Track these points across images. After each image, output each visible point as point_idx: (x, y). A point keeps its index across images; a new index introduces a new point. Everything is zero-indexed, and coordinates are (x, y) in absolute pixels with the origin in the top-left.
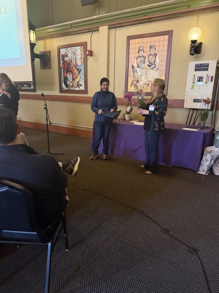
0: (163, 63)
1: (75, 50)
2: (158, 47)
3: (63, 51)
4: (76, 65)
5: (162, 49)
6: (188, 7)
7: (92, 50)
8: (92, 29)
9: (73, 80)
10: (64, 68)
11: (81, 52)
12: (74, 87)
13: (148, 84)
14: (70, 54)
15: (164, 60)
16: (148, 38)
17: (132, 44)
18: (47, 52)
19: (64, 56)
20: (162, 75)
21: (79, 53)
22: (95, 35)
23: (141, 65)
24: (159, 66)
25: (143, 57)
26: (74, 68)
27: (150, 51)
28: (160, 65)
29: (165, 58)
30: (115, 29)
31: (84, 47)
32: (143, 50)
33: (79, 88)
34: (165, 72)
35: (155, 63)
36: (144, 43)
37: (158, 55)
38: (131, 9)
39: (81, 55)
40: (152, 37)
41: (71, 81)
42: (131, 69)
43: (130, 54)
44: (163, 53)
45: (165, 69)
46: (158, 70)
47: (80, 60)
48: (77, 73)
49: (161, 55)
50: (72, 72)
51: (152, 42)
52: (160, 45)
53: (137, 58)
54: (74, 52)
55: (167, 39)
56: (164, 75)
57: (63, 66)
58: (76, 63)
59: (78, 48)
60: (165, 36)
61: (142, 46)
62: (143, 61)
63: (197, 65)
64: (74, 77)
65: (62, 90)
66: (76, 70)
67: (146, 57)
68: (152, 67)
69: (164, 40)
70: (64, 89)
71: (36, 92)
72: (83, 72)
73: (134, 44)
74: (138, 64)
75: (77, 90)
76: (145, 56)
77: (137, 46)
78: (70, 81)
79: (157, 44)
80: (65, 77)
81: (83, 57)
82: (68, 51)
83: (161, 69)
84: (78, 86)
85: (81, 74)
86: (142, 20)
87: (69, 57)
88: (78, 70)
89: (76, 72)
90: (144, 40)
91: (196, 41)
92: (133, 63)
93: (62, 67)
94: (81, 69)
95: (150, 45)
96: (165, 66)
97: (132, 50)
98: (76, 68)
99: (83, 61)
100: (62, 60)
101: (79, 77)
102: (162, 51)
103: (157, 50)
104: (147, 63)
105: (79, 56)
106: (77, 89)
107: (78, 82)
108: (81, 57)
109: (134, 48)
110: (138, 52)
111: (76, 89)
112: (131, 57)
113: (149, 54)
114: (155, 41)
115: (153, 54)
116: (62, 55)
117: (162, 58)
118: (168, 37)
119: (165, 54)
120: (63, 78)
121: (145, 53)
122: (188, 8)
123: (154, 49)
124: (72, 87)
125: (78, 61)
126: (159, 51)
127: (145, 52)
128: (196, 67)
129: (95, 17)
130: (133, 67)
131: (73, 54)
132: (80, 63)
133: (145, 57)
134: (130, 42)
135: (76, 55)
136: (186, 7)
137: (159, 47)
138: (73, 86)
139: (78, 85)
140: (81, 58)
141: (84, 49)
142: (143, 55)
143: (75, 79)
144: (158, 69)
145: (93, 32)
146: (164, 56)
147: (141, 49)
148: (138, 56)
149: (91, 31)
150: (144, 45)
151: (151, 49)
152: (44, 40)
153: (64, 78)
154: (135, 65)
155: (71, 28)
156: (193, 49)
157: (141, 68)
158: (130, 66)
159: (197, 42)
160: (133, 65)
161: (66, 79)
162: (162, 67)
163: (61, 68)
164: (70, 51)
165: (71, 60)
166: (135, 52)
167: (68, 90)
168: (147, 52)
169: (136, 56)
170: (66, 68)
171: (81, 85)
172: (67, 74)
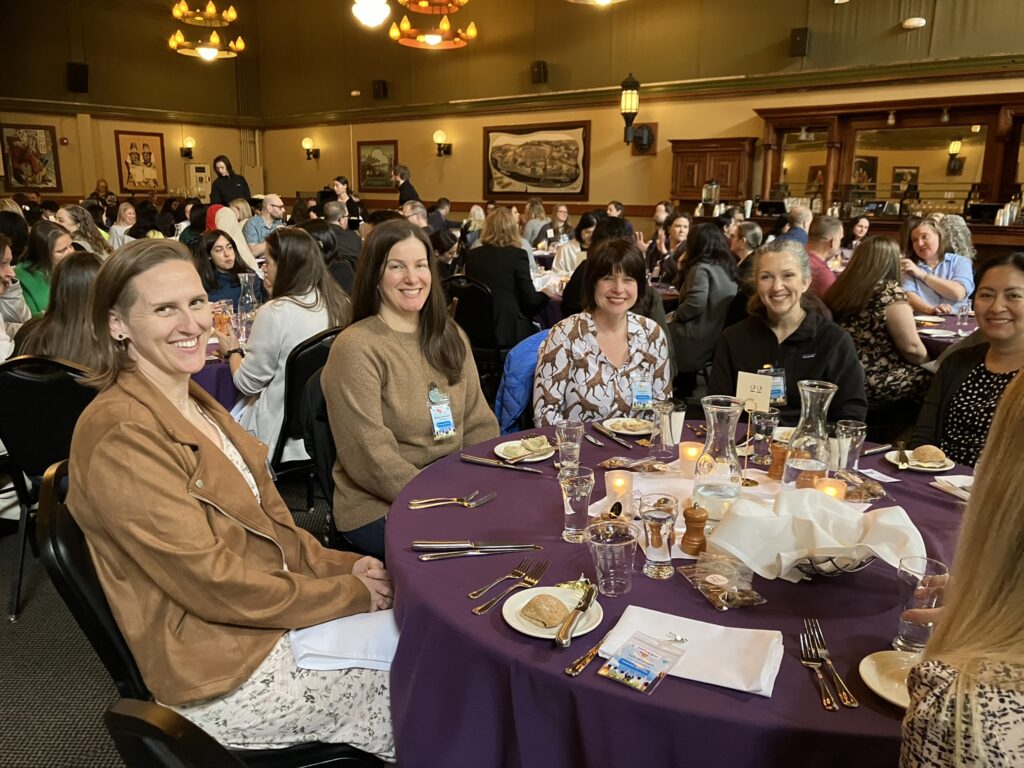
1: (34, 134)
4: (38, 154)
10: (13, 156)
11: (46, 138)
12: (36, 184)
13: (147, 181)
14: (24, 137)
16: (139, 136)
19: (11, 140)
21: (43, 138)
22: (68, 121)
23: (136, 161)
24: (155, 164)
25: (136, 154)
26: (35, 157)
27: (143, 149)
29: (159, 158)
30: (99, 120)
32: (135, 147)
33: (47, 184)
37: (152, 154)
40: (143, 136)
41: (30, 174)
43: (120, 149)
46: (154, 169)
47: (44, 148)
48: (42, 164)
50: (30, 162)
53: (130, 154)
54: (33, 136)
57: (11, 152)
58: (37, 150)
60: (156, 137)
61: (134, 143)
62: (138, 158)
64: (35, 169)
65: (10, 187)
66: (39, 160)
68: (148, 165)
69: (156, 141)
70: (15, 186)
73: (124, 139)
74: (132, 160)
75: (42, 187)
78: (27, 175)
80: (16, 168)
81: (50, 144)
82: (19, 133)
87: (23, 141)
88: (42, 160)
89: (38, 162)
92: (126, 159)
93: (8, 154)
94: (47, 160)
95: (143, 143)
98: (38, 157)
99: (51, 149)
100: (9, 145)
101: (45, 170)
104: (142, 161)
106: (44, 186)
107: (43, 177)
110: (130, 148)
111: (40, 186)
115: (147, 152)
116: (8, 137)
118: (159, 139)
119: (159, 155)
123: (147, 147)
124: (32, 183)
127: (138, 149)
128: (194, 169)
130: (127, 163)
131: (31, 139)
133: (139, 155)
134: (119, 136)
135: (36, 141)
139: (45, 180)
140: (47, 145)
141: (50, 134)
142: (137, 152)
143: (38, 172)
144: (154, 167)
147: (133, 145)
151: (144, 147)
153: (14, 171)
154: (129, 161)
157: (136, 165)
160: (127, 161)
164: (26, 134)
165: (28, 146)
170: (17, 156)
171: (50, 181)
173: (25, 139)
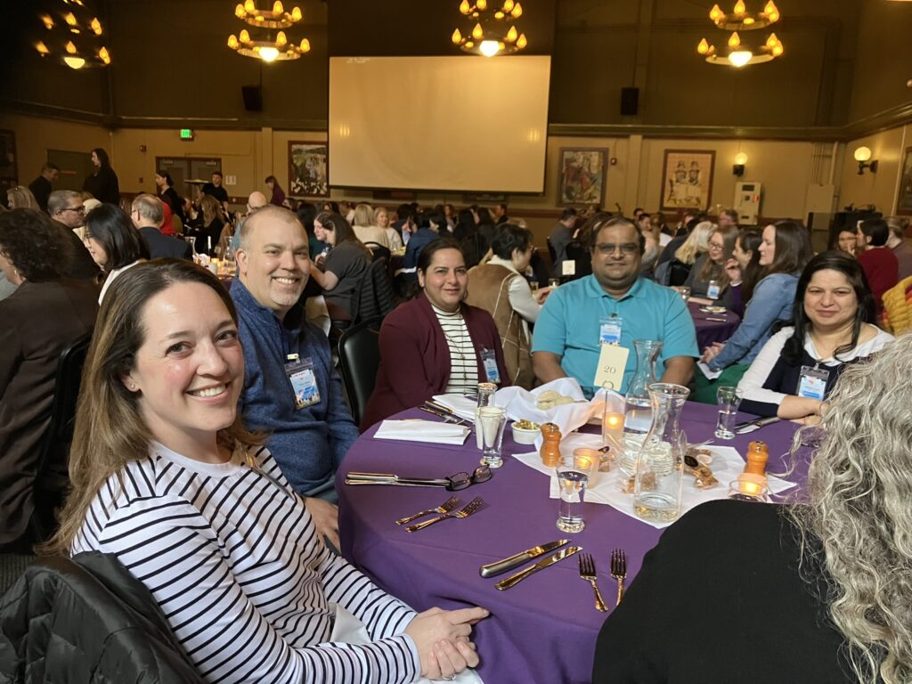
0: (705, 180)
1: (589, 155)
3: (569, 155)
4: (589, 174)
5: (705, 167)
7: (617, 158)
10: (568, 176)
11: (599, 158)
12: (583, 200)
16: (690, 154)
17: (670, 157)
19: (569, 161)
21: (596, 159)
22: (622, 142)
23: (681, 179)
25: (683, 172)
27: (691, 167)
28: (702, 181)
29: (708, 175)
30: (651, 140)
31: (603, 153)
32: (683, 165)
33: (592, 201)
34: (707, 188)
35: (697, 179)
37: (700, 172)
39: (599, 162)
40: (694, 154)
41: (579, 191)
42: (669, 183)
43: (667, 167)
46: (700, 186)
47: (595, 168)
48: (590, 183)
49: (703, 171)
50: (581, 181)
51: (695, 158)
52: (702, 162)
53: (677, 172)
54: (588, 157)
56: (706, 192)
57: (567, 172)
58: (589, 169)
59: (594, 154)
60: (706, 155)
61: (683, 161)
62: (684, 176)
63: (744, 186)
64: (585, 187)
65: (561, 203)
66: (589, 179)
68: (693, 183)
69: (706, 158)
70: (564, 202)
72: (599, 183)
73: (673, 158)
74: (678, 178)
76: (686, 171)
77: (677, 161)
78: (576, 192)
79: (699, 161)
80: (570, 186)
81: (601, 164)
82: (577, 155)
83: (704, 186)
85: (596, 185)
87: (578, 162)
89: (588, 181)
90: (686, 155)
92: (671, 176)
93: (564, 174)
94: (596, 179)
95: (692, 161)
96: (708, 183)
97: (670, 163)
98: (588, 177)
99: (601, 170)
100: (566, 166)
101: (592, 188)
104: (688, 178)
105: (596, 163)
106: (589, 202)
107: (590, 194)
109: (673, 162)
110: (678, 167)
111: (586, 202)
112: (669, 171)
113: (690, 169)
114: (698, 158)
115: (695, 170)
116: (567, 160)
117: (705, 175)
118: (710, 156)
119: (707, 172)
120: (564, 188)
121: (685, 168)
123: (696, 165)
124: (579, 199)
126: (702, 168)
130: (671, 181)
132: (595, 171)
133: (685, 173)
135: (590, 162)
138: (581, 199)
140: (598, 165)
142: (684, 170)
143: (586, 189)
145: (621, 138)
147: (681, 164)
149: (618, 137)
150: (685, 160)
151: (692, 165)
153: (566, 188)
154: (674, 179)
155: (589, 130)
157: (681, 183)
158: (668, 180)
160: (672, 179)
161: (569, 191)
162: (705, 183)
164: (581, 156)
165: (582, 166)
166: (674, 166)
169: (675, 170)
170: (571, 176)
172: (572, 182)
173: (581, 160)
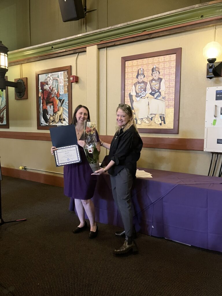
0: (170, 90)
1: (57, 76)
2: (163, 69)
3: (42, 78)
4: (58, 95)
5: (169, 72)
6: (200, 17)
7: (78, 76)
8: (78, 50)
9: (54, 113)
10: (43, 98)
11: (64, 78)
12: (55, 122)
13: (152, 117)
14: (51, 81)
15: (172, 86)
16: (149, 58)
17: (128, 67)
18: (23, 80)
19: (43, 84)
20: (170, 106)
21: (62, 79)
22: (81, 57)
23: (141, 93)
24: (165, 94)
25: (143, 83)
26: (56, 98)
27: (152, 75)
28: (166, 92)
29: (173, 84)
30: (107, 49)
31: (67, 72)
32: (142, 74)
33: (62, 123)
34: (173, 101)
35: (160, 91)
36: (143, 64)
37: (163, 80)
38: (126, 24)
39: (64, 81)
40: (154, 58)
41: (52, 114)
42: (129, 98)
43: (126, 79)
44: (170, 77)
45: (174, 97)
46: (164, 100)
47: (63, 89)
48: (60, 104)
49: (167, 79)
50: (53, 103)
51: (155, 63)
52: (165, 67)
53: (135, 85)
54: (56, 78)
55: (175, 59)
56: (172, 106)
57: (43, 96)
58: (58, 92)
59: (60, 74)
60: (171, 55)
61: (142, 69)
62: (144, 88)
63: (219, 92)
64: (56, 109)
65: (40, 125)
66: (58, 100)
67: (147, 83)
68: (155, 96)
69: (170, 61)
70: (43, 125)
71: (9, 128)
72: (66, 103)
73: (131, 66)
74: (137, 92)
75: (59, 126)
76: (146, 81)
77: (135, 69)
78: (50, 115)
79: (161, 66)
80: (45, 109)
81: (67, 84)
82: (48, 77)
83: (169, 99)
84: (60, 120)
85: (65, 105)
86: (140, 37)
87: (49, 85)
89: (58, 103)
90: (144, 61)
91: (215, 60)
92: (131, 90)
93: (40, 97)
94: (64, 100)
95: (152, 68)
96: (174, 94)
97: (128, 74)
98: (58, 98)
99: (67, 89)
100: (41, 89)
101: (61, 109)
102: (168, 75)
103: (162, 74)
104: (149, 91)
105: (62, 83)
106: (60, 124)
107: (60, 116)
108: (64, 84)
109: (131, 72)
110: (137, 77)
112: (128, 83)
114: (159, 63)
115: (156, 78)
116: (41, 83)
117: (169, 84)
118: (175, 57)
119: (172, 79)
120: (41, 111)
121: (145, 78)
122: (201, 19)
123: (158, 72)
124: (53, 121)
125: (61, 89)
126: (165, 75)
127: (145, 76)
128: (217, 94)
129: (80, 35)
130: (131, 96)
131: (55, 81)
132: (63, 92)
133: (145, 84)
134: (126, 64)
135: (58, 82)
136: (198, 17)
137: (165, 69)
140: (65, 86)
141: (68, 74)
142: (144, 80)
143: (57, 111)
144: (164, 98)
145: (80, 54)
146: (171, 81)
147: (140, 73)
148: (137, 82)
149: (76, 53)
150: (144, 68)
151: (153, 73)
152: (20, 64)
153: (43, 112)
154: (134, 94)
155: (51, 50)
156: (211, 70)
157: (141, 98)
158: (127, 94)
159: (216, 62)
160: (131, 94)
161: (45, 112)
162: (169, 95)
163: (40, 99)
164: (51, 78)
165: (53, 88)
166: (133, 77)
167: (47, 126)
168: (148, 77)
169: (135, 82)
170: (45, 99)
171: (64, 120)
172: (47, 105)
